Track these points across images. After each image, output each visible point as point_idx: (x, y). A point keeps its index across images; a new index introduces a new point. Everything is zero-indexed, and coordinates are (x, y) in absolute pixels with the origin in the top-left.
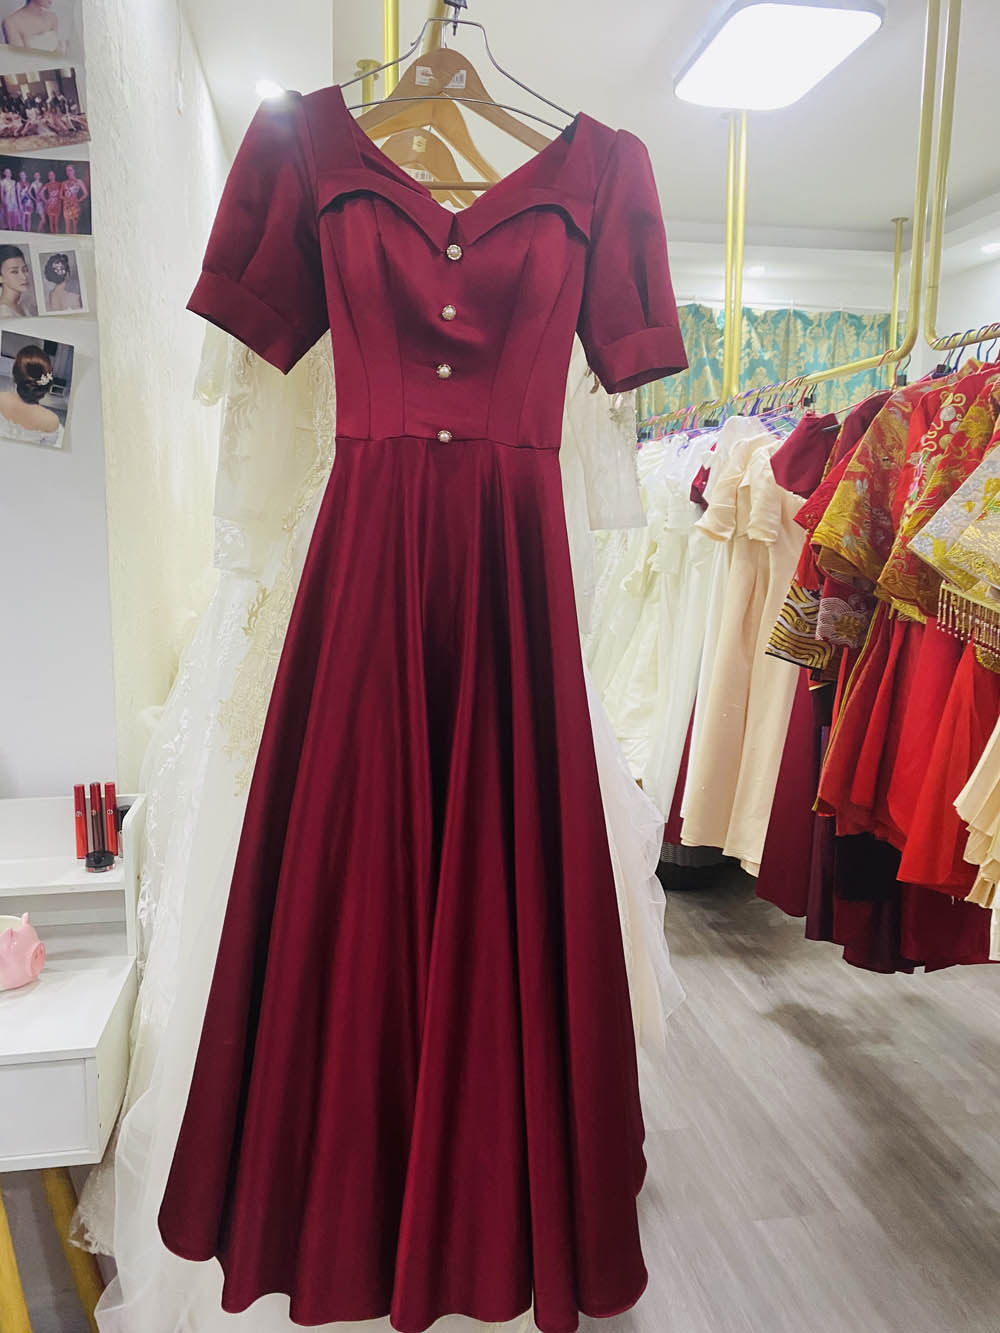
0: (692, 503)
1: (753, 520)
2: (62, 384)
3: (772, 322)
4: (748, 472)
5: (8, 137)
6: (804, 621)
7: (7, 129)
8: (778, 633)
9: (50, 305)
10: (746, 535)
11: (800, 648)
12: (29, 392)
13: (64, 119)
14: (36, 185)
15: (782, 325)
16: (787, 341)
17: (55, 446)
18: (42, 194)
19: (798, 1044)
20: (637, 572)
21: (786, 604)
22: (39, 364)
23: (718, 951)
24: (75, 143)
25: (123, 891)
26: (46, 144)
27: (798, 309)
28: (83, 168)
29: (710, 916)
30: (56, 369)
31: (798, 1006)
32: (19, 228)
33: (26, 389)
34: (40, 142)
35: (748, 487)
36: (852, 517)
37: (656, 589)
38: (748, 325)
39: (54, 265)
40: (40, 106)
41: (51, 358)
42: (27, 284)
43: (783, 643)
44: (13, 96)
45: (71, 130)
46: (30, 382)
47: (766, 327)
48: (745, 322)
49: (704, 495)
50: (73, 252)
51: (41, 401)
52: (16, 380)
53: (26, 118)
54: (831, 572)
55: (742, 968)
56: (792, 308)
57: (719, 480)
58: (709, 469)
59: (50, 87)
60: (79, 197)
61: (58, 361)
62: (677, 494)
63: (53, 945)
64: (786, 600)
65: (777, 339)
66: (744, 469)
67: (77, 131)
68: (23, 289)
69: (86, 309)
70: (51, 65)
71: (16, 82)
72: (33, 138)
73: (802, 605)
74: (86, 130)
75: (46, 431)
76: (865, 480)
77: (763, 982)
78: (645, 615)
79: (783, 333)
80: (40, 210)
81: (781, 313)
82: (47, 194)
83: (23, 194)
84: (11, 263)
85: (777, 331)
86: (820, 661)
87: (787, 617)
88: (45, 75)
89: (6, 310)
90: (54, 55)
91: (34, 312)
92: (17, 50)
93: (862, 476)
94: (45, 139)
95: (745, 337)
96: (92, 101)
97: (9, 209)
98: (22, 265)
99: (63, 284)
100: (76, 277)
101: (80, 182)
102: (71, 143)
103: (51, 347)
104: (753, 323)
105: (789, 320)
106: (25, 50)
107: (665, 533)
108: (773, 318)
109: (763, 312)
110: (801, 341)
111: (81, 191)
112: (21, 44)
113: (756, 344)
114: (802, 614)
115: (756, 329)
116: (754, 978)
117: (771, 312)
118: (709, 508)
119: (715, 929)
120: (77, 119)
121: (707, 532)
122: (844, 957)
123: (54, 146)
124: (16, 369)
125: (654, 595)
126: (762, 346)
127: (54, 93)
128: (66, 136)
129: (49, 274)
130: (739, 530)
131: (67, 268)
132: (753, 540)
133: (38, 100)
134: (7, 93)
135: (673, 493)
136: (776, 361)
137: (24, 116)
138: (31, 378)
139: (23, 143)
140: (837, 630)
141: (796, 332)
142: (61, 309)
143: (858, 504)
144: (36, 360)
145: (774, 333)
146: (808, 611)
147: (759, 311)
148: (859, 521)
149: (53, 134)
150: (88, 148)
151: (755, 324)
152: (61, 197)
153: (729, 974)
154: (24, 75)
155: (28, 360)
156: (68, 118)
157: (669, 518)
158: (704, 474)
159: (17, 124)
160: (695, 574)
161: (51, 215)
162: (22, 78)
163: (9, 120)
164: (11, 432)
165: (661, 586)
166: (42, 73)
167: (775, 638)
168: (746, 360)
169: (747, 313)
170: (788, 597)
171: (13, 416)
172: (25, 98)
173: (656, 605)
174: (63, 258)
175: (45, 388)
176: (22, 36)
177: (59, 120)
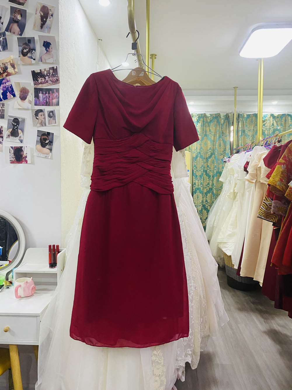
0: (245, 172)
1: (262, 177)
2: (51, 143)
3: (280, 118)
4: (260, 163)
5: (41, 84)
6: (268, 207)
7: (41, 82)
8: (261, 211)
9: (49, 124)
10: (260, 181)
11: (268, 216)
12: (43, 145)
13: (54, 78)
14: (47, 95)
15: (284, 118)
16: (285, 123)
17: (49, 158)
18: (48, 97)
19: (273, 343)
20: (231, 192)
21: (263, 202)
22: (46, 138)
23: (252, 310)
24: (56, 84)
25: (57, 274)
26: (50, 85)
27: (289, 113)
28: (58, 90)
29: (252, 300)
30: (49, 139)
31: (275, 330)
32: (43, 105)
33: (43, 144)
34: (48, 84)
35: (260, 167)
36: (280, 176)
37: (237, 197)
38: (273, 119)
39: (50, 114)
40: (49, 76)
41: (49, 136)
42: (44, 118)
43: (263, 214)
44: (43, 74)
45: (56, 81)
46: (44, 142)
47: (278, 119)
48: (272, 118)
49: (247, 169)
50: (54, 110)
51: (46, 147)
52: (40, 142)
53: (46, 79)
54: (275, 193)
55: (259, 316)
56: (287, 113)
57: (252, 165)
58: (249, 162)
59: (51, 71)
60: (56, 97)
61: (50, 137)
62: (241, 169)
63: (38, 287)
64: (264, 201)
65: (282, 123)
66: (259, 162)
67: (57, 81)
68: (43, 120)
69: (57, 124)
70: (51, 66)
71: (44, 71)
72: (47, 83)
73: (269, 203)
74: (59, 81)
75: (47, 154)
76: (285, 165)
77: (265, 322)
78: (234, 205)
79: (284, 121)
80: (48, 101)
81: (283, 115)
82: (49, 96)
83: (44, 97)
84: (40, 114)
85: (282, 120)
86: (275, 220)
87: (264, 206)
88: (50, 68)
89: (38, 125)
90: (52, 63)
91: (45, 125)
92: (44, 63)
93: (284, 164)
94: (50, 83)
95: (272, 122)
96: (61, 73)
97: (41, 101)
98: (43, 114)
99: (52, 118)
100: (55, 116)
101: (57, 93)
102: (55, 84)
103: (49, 134)
104: (274, 118)
105: (286, 117)
106: (46, 63)
107: (239, 181)
108: (280, 116)
109: (277, 115)
110: (290, 123)
111: (57, 96)
112: (45, 62)
113: (275, 124)
114: (268, 205)
115: (275, 120)
116: (262, 320)
117: (280, 115)
118: (249, 173)
119: (253, 304)
120: (57, 78)
121: (248, 180)
122: (288, 315)
123: (52, 85)
124: (41, 139)
125: (236, 199)
126: (277, 125)
127: (52, 72)
128: (54, 82)
129: (49, 116)
130: (258, 180)
131: (53, 114)
132: (262, 183)
133: (48, 74)
134: (42, 74)
135: (240, 169)
136: (282, 129)
137: (45, 79)
138: (44, 141)
139: (44, 85)
140: (278, 210)
141: (288, 120)
142: (52, 124)
143: (282, 173)
144: (45, 137)
145: (281, 121)
146: (270, 204)
147: (276, 114)
148: (283, 177)
149: (52, 82)
150: (59, 86)
151: (275, 119)
152: (53, 97)
153: (254, 318)
154: (46, 69)
155: (43, 137)
156: (55, 78)
157: (239, 176)
158: (247, 163)
159: (43, 80)
160: (247, 193)
161: (50, 101)
162: (45, 70)
163: (42, 80)
164: (38, 155)
165: (238, 197)
166: (49, 68)
167: (260, 212)
168: (272, 129)
169: (272, 115)
170: (264, 200)
171: (40, 151)
172: (46, 74)
173: (237, 202)
174: (52, 112)
175: (47, 144)
176: (45, 60)
177: (53, 79)
